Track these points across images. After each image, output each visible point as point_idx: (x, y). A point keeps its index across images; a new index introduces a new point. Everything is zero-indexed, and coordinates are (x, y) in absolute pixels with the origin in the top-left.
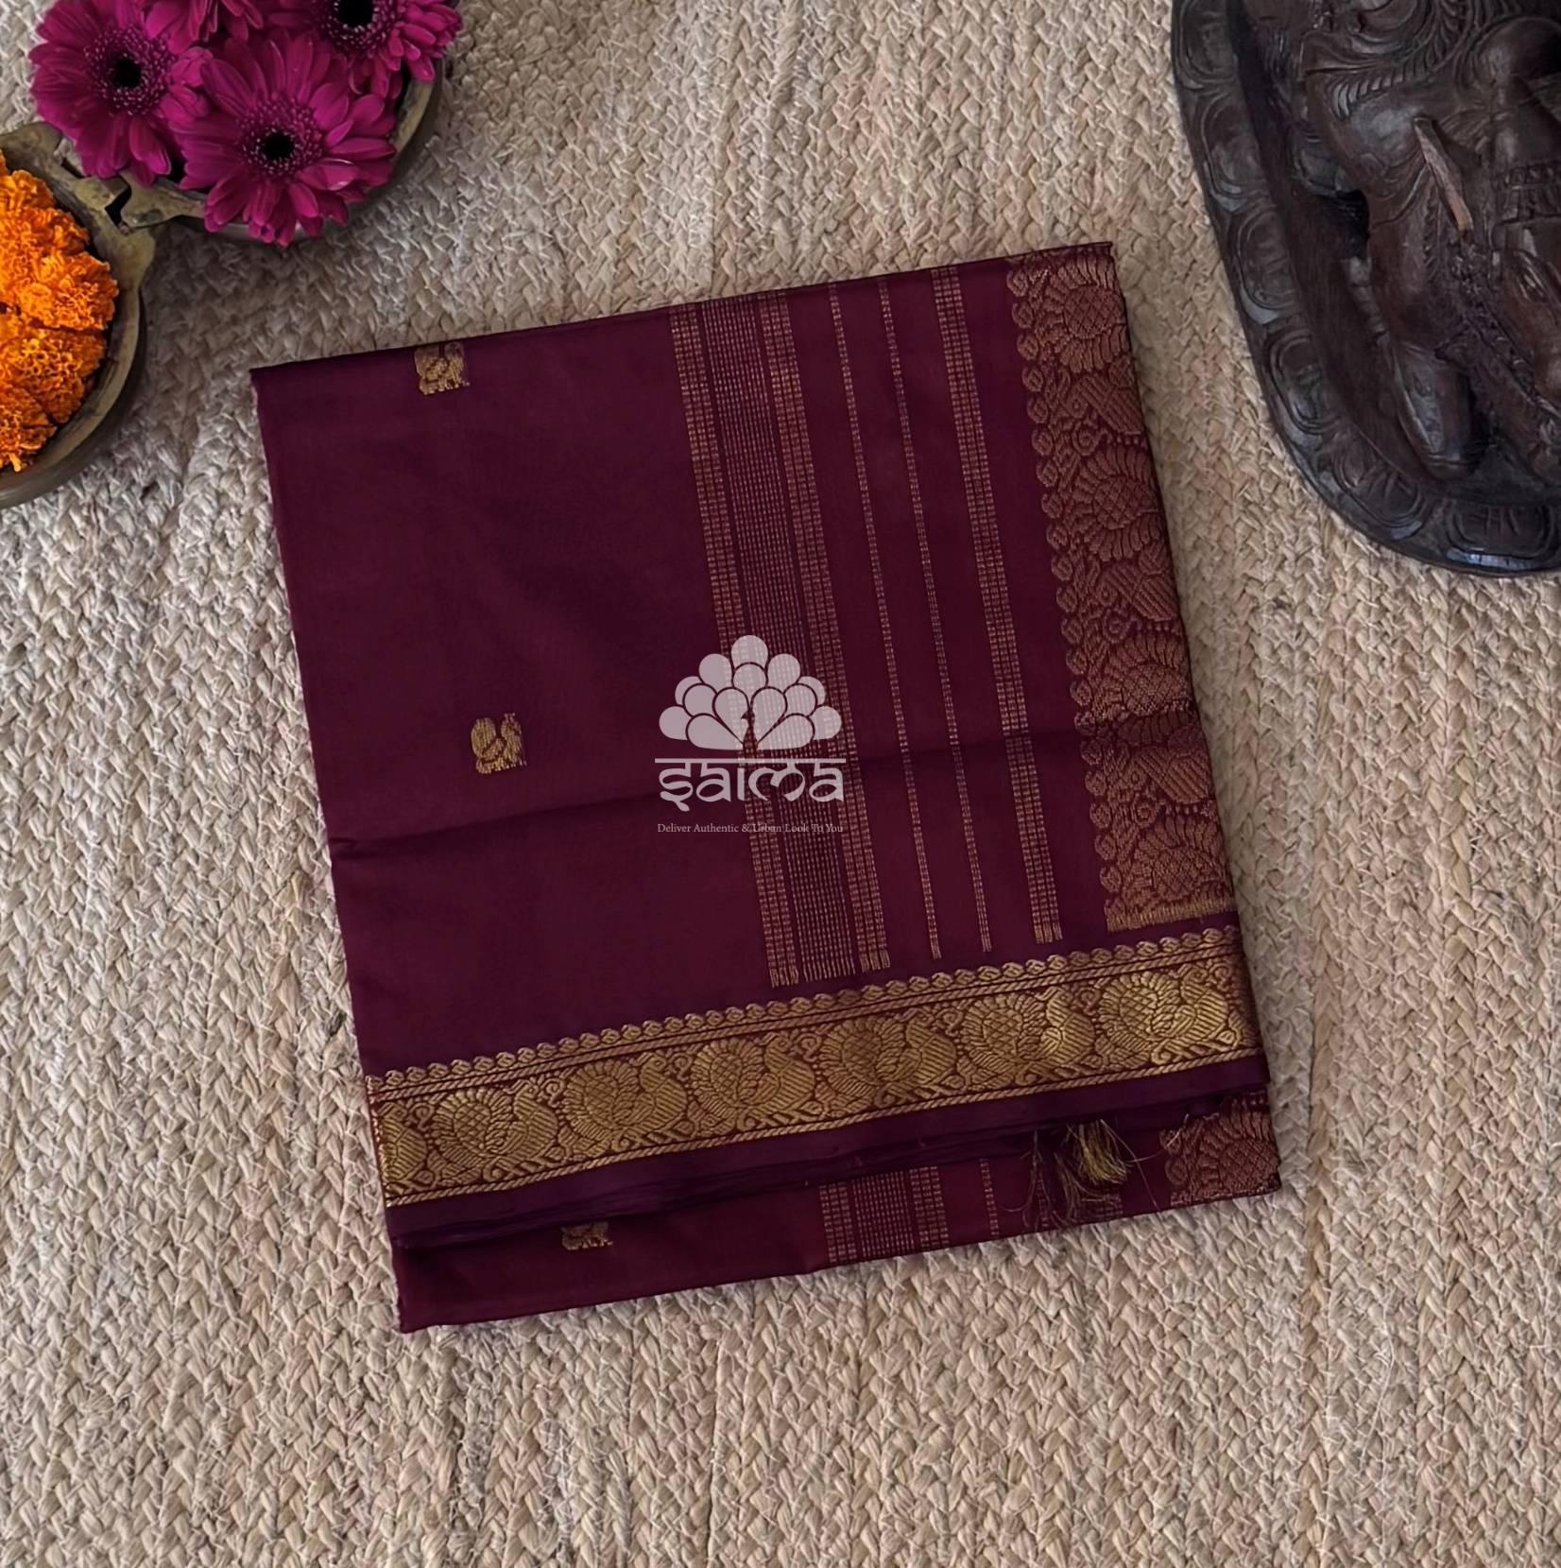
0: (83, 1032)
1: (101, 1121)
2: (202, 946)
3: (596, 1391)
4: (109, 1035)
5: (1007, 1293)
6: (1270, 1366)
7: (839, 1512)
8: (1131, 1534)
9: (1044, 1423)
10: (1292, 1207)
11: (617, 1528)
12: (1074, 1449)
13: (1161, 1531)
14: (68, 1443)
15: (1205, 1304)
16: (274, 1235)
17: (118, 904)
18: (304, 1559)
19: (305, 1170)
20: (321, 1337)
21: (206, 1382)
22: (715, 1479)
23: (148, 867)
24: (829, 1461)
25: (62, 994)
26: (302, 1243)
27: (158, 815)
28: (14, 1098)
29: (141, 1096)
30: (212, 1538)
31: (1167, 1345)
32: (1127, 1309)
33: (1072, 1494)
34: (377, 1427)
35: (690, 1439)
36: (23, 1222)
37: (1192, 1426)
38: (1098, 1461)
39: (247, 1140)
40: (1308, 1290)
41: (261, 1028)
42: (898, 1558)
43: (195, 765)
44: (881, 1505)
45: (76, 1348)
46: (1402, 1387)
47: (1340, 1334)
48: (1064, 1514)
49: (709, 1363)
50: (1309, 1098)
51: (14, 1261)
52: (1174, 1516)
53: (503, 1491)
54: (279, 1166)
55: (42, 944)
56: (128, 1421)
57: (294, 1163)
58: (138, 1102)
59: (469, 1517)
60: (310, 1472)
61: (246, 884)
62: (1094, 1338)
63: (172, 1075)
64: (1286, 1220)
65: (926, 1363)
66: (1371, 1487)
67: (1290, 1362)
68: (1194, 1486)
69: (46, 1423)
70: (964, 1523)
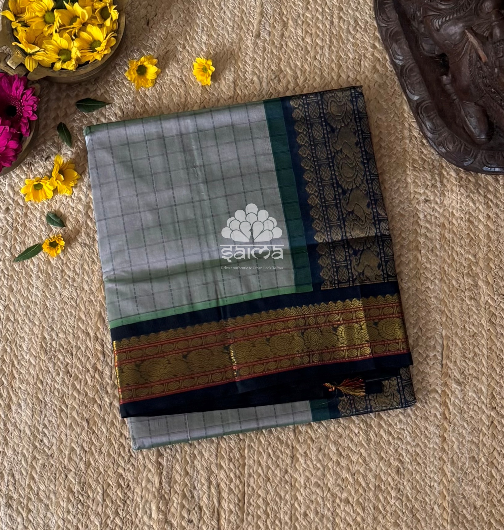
0: (34, 334)
1: (41, 363)
2: (72, 306)
3: (206, 455)
4: (42, 334)
5: (342, 425)
6: (430, 448)
7: (287, 496)
8: (385, 504)
9: (354, 468)
10: (437, 396)
11: (215, 500)
12: (365, 477)
13: (395, 503)
14: (33, 467)
15: (408, 429)
16: (99, 402)
17: (44, 292)
19: (108, 381)
20: (116, 436)
21: (78, 450)
22: (246, 485)
23: (54, 280)
24: (283, 479)
25: (27, 321)
26: (108, 405)
27: (56, 264)
28: (12, 354)
29: (53, 355)
30: (82, 501)
31: (396, 442)
32: (382, 430)
33: (365, 490)
34: (134, 466)
35: (237, 471)
36: (16, 396)
37: (404, 468)
38: (373, 480)
39: (88, 371)
40: (443, 424)
41: (92, 334)
42: (307, 511)
44: (302, 494)
45: (35, 437)
46: (474, 457)
47: (453, 439)
48: (363, 497)
49: (243, 447)
50: (442, 361)
52: (399, 498)
53: (177, 487)
54: (100, 379)
55: (20, 305)
56: (53, 461)
57: (104, 378)
58: (53, 357)
59: (166, 495)
60: (113, 480)
61: (86, 287)
62: (371, 439)
63: (63, 348)
64: (435, 401)
65: (315, 447)
66: (464, 489)
67: (436, 447)
68: (405, 488)
69: (26, 461)
70: (329, 500)
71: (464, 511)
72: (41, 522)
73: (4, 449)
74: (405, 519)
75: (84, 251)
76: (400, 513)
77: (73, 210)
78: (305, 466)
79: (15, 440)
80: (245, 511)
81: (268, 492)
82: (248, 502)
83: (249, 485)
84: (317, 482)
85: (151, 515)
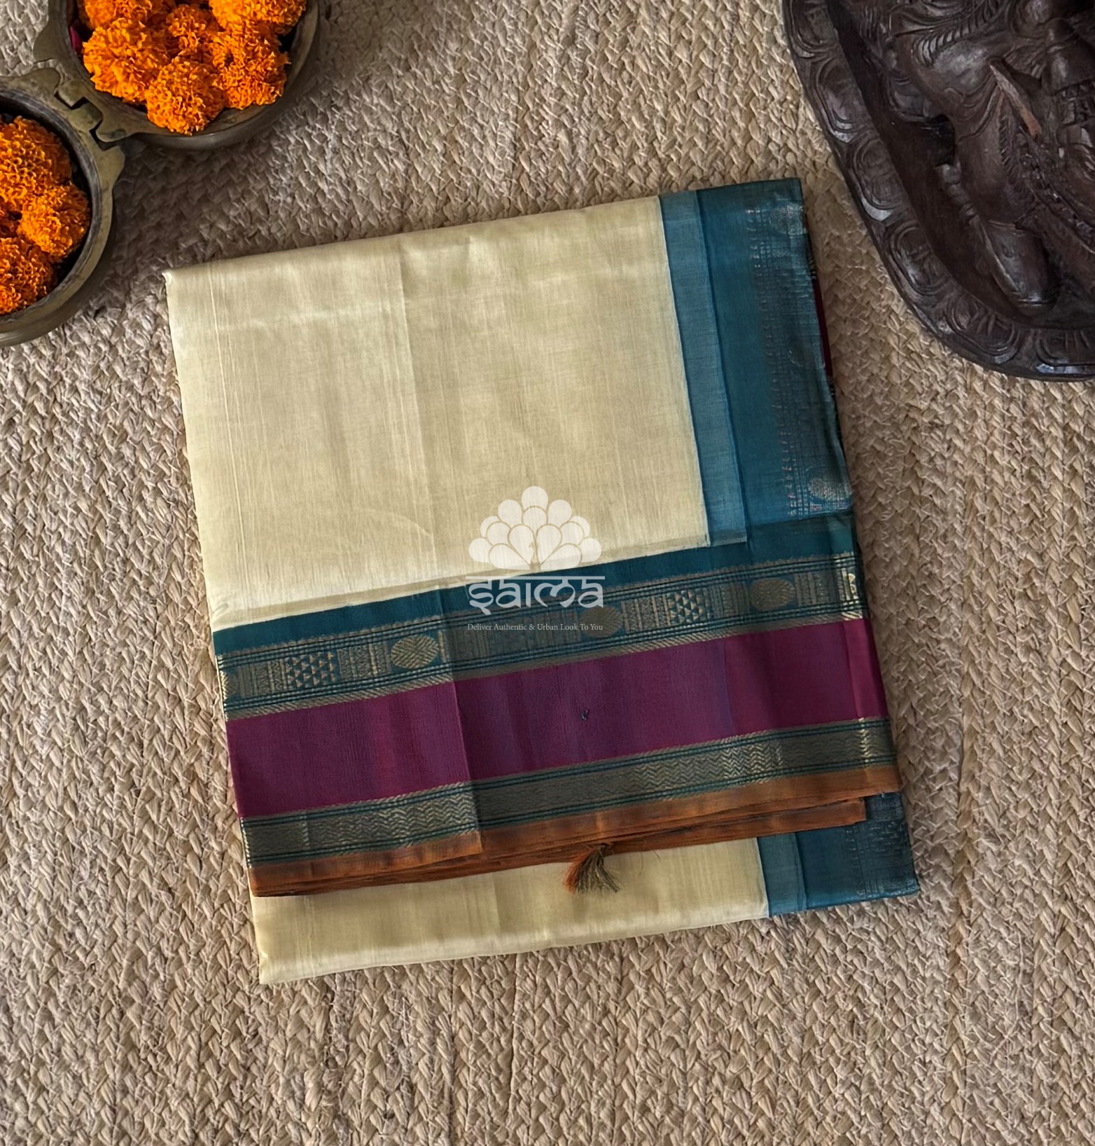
0: (60, 699)
1: (73, 764)
2: (144, 638)
3: (429, 972)
4: (78, 701)
6: (924, 978)
7: (606, 1065)
8: (821, 1096)
9: (756, 1011)
10: (945, 864)
11: (444, 1070)
12: (779, 1032)
13: (842, 1095)
14: (51, 994)
15: (877, 930)
16: (197, 850)
17: (84, 607)
18: (220, 1086)
19: (219, 804)
20: (232, 925)
21: (150, 955)
22: (515, 1035)
23: (106, 581)
24: (599, 1028)
25: (45, 671)
26: (218, 857)
27: (112, 545)
28: (12, 744)
29: (101, 747)
30: (154, 1068)
31: (849, 959)
32: (819, 931)
33: (778, 1063)
34: (271, 992)
35: (497, 1006)
36: (19, 835)
37: (865, 1018)
38: (797, 1040)
39: (177, 780)
40: (954, 925)
41: (186, 701)
42: (649, 1102)
43: (139, 509)
44: (637, 1063)
45: (57, 926)
47: (977, 961)
48: (772, 1077)
50: (958, 784)
51: (13, 862)
52: (853, 1084)
53: (362, 1041)
54: (200, 800)
55: (31, 635)
56: (94, 980)
57: (210, 798)
58: (99, 751)
59: (337, 1058)
60: (223, 1022)
61: (177, 598)
62: (794, 950)
63: (123, 732)
64: (940, 874)
65: (671, 962)
66: (999, 1075)
67: (939, 978)
68: (866, 1062)
69: (37, 979)
70: (698, 1079)
71: (998, 1123)
72: (65, 1114)
74: (864, 1131)
75: (174, 517)
76: (854, 1118)
77: (153, 426)
78: (645, 1002)
79: (14, 932)
80: (513, 1093)
81: (563, 1055)
82: (520, 1073)
83: (521, 1037)
84: (673, 1038)
85: (303, 1100)
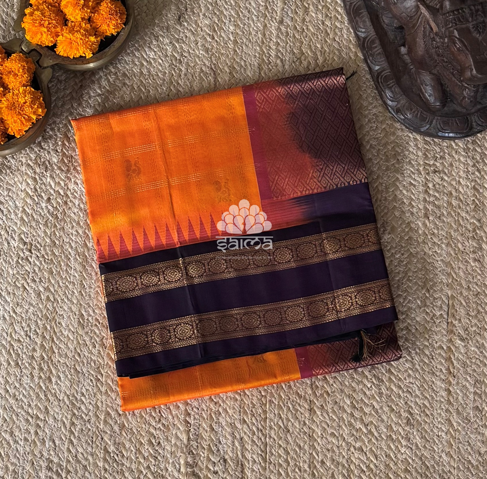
0: (72, 311)
1: (79, 336)
3: (231, 412)
4: (80, 311)
5: (355, 380)
6: (436, 401)
7: (306, 446)
8: (396, 452)
9: (367, 419)
10: (442, 352)
11: (239, 453)
12: (377, 427)
13: (405, 451)
14: (72, 432)
15: (416, 382)
17: (81, 273)
18: (145, 465)
21: (113, 414)
22: (268, 436)
24: (302, 430)
25: (66, 300)
28: (52, 332)
30: (117, 460)
32: (392, 384)
33: (377, 439)
34: (165, 425)
35: (260, 425)
36: (56, 368)
37: (413, 419)
38: (385, 430)
40: (448, 378)
42: (324, 459)
44: (319, 444)
45: (73, 404)
46: (477, 406)
47: (458, 391)
48: (375, 446)
49: (264, 402)
50: (447, 320)
51: (54, 380)
52: (409, 447)
53: (204, 443)
56: (90, 426)
58: (89, 331)
59: (194, 451)
60: (145, 439)
62: (382, 393)
64: (441, 356)
65: (331, 401)
66: (469, 437)
67: (442, 400)
68: (414, 437)
69: (65, 427)
70: (344, 449)
71: (470, 457)
73: (45, 417)
74: (414, 466)
76: (410, 461)
78: (321, 418)
79: (55, 409)
80: (268, 460)
81: (288, 443)
82: (270, 452)
83: (270, 437)
84: (333, 432)
85: (180, 469)
